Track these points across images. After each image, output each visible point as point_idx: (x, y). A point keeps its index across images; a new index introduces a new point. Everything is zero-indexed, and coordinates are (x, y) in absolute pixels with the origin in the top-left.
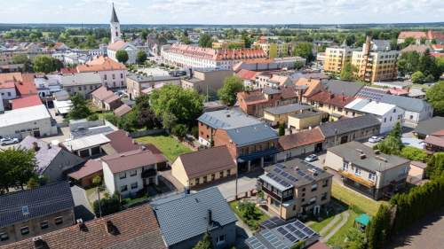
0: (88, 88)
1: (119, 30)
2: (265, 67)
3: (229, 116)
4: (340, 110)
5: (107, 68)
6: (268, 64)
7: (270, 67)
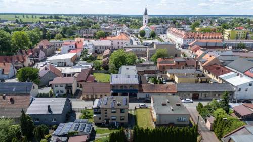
0: (104, 48)
1: (147, 20)
2: (214, 45)
3: (128, 69)
4: (217, 78)
5: (120, 39)
6: (216, 43)
7: (217, 45)
